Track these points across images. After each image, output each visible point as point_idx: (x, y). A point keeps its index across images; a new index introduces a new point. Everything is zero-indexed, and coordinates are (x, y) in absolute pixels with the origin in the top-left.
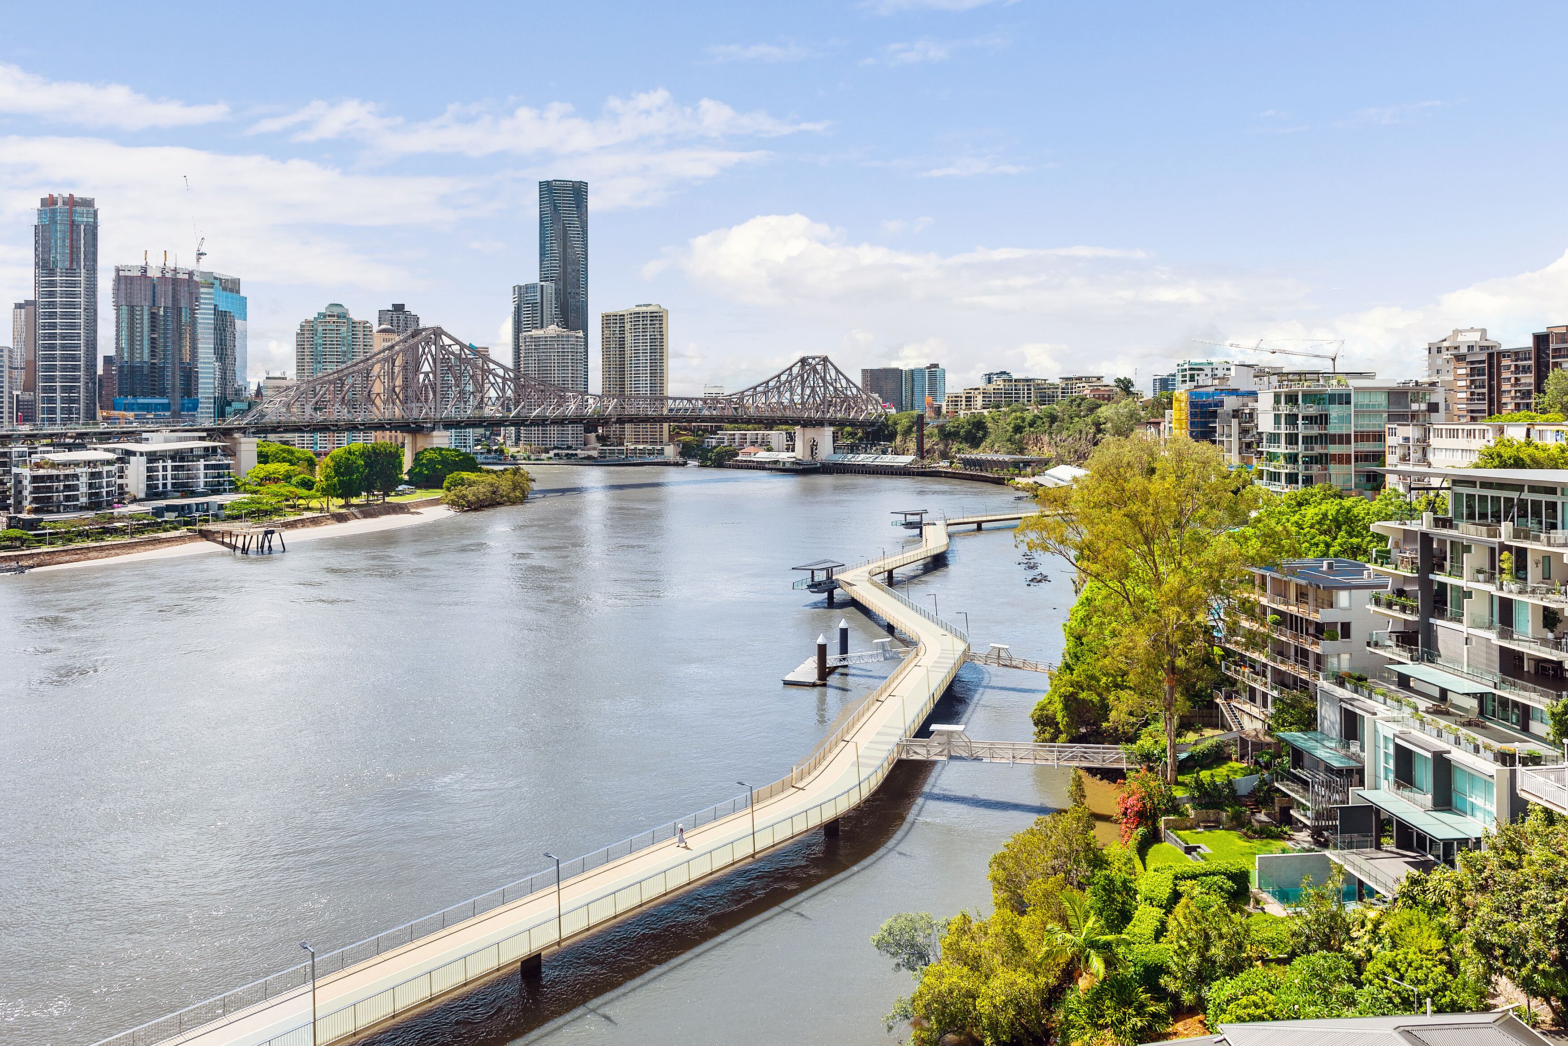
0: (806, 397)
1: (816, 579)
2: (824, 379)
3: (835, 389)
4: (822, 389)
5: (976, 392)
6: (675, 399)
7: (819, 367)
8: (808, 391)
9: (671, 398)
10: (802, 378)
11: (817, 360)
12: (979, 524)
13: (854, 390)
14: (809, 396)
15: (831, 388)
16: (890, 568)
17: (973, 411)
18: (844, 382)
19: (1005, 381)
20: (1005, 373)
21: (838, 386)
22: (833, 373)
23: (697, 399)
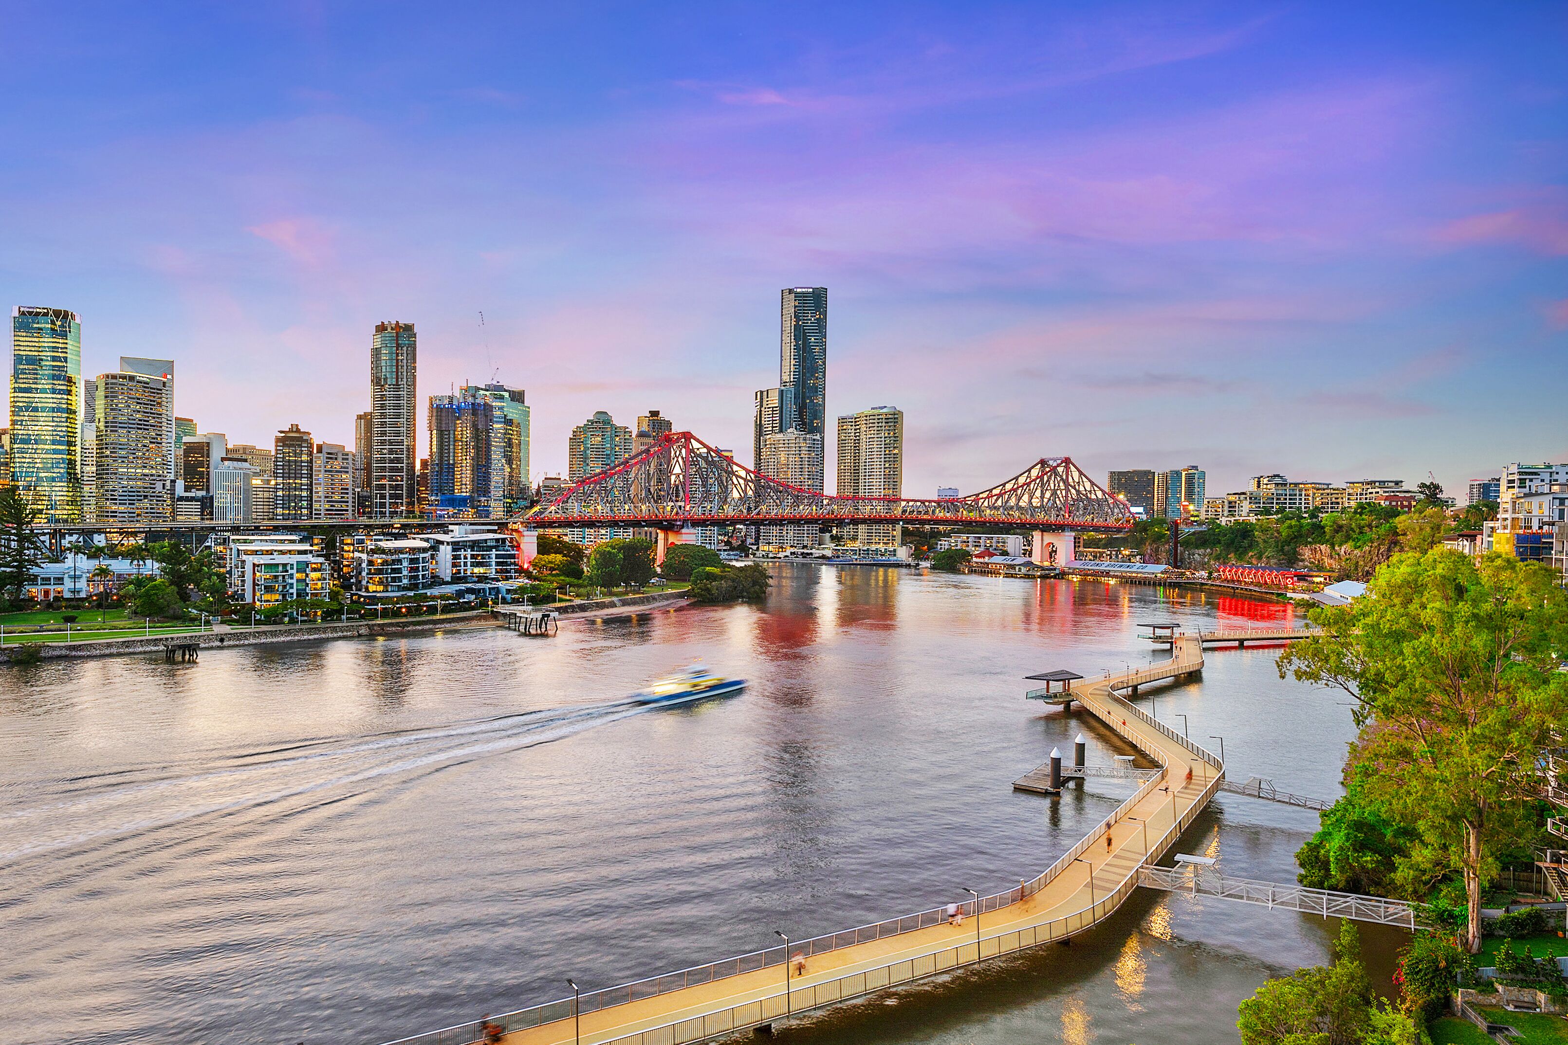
0: (1046, 500)
1: (1051, 691)
2: (1066, 482)
3: (1078, 492)
4: (1064, 492)
5: (1242, 497)
6: (908, 501)
7: (1060, 469)
8: (1048, 494)
9: (904, 500)
10: (1042, 480)
11: (1059, 462)
12: (1241, 641)
13: (1100, 494)
14: (1049, 499)
15: (1073, 491)
16: (1135, 683)
17: (1237, 518)
18: (1088, 485)
19: (1277, 484)
20: (1278, 476)
21: (1082, 488)
22: (1076, 475)
23: (930, 502)
